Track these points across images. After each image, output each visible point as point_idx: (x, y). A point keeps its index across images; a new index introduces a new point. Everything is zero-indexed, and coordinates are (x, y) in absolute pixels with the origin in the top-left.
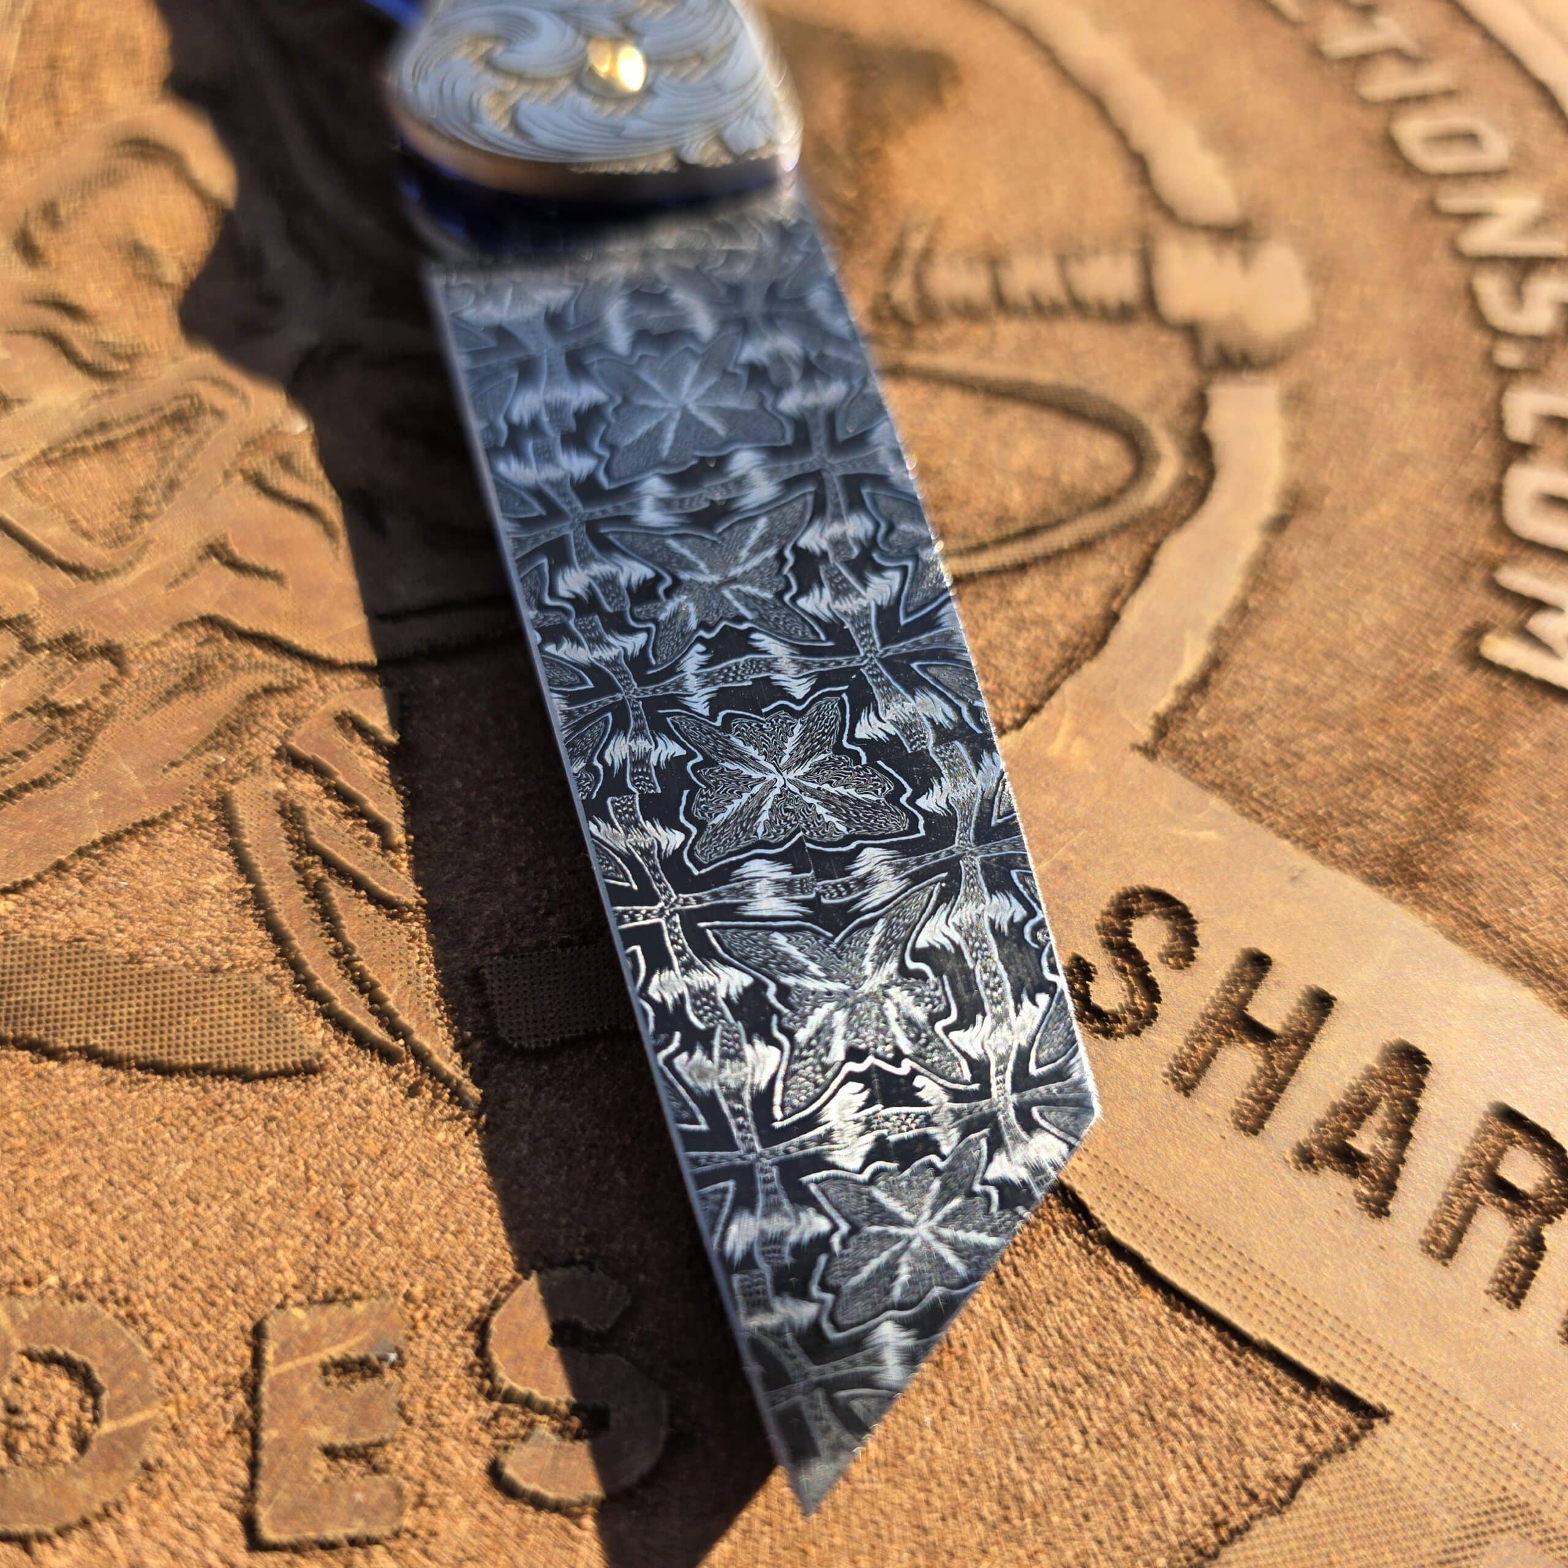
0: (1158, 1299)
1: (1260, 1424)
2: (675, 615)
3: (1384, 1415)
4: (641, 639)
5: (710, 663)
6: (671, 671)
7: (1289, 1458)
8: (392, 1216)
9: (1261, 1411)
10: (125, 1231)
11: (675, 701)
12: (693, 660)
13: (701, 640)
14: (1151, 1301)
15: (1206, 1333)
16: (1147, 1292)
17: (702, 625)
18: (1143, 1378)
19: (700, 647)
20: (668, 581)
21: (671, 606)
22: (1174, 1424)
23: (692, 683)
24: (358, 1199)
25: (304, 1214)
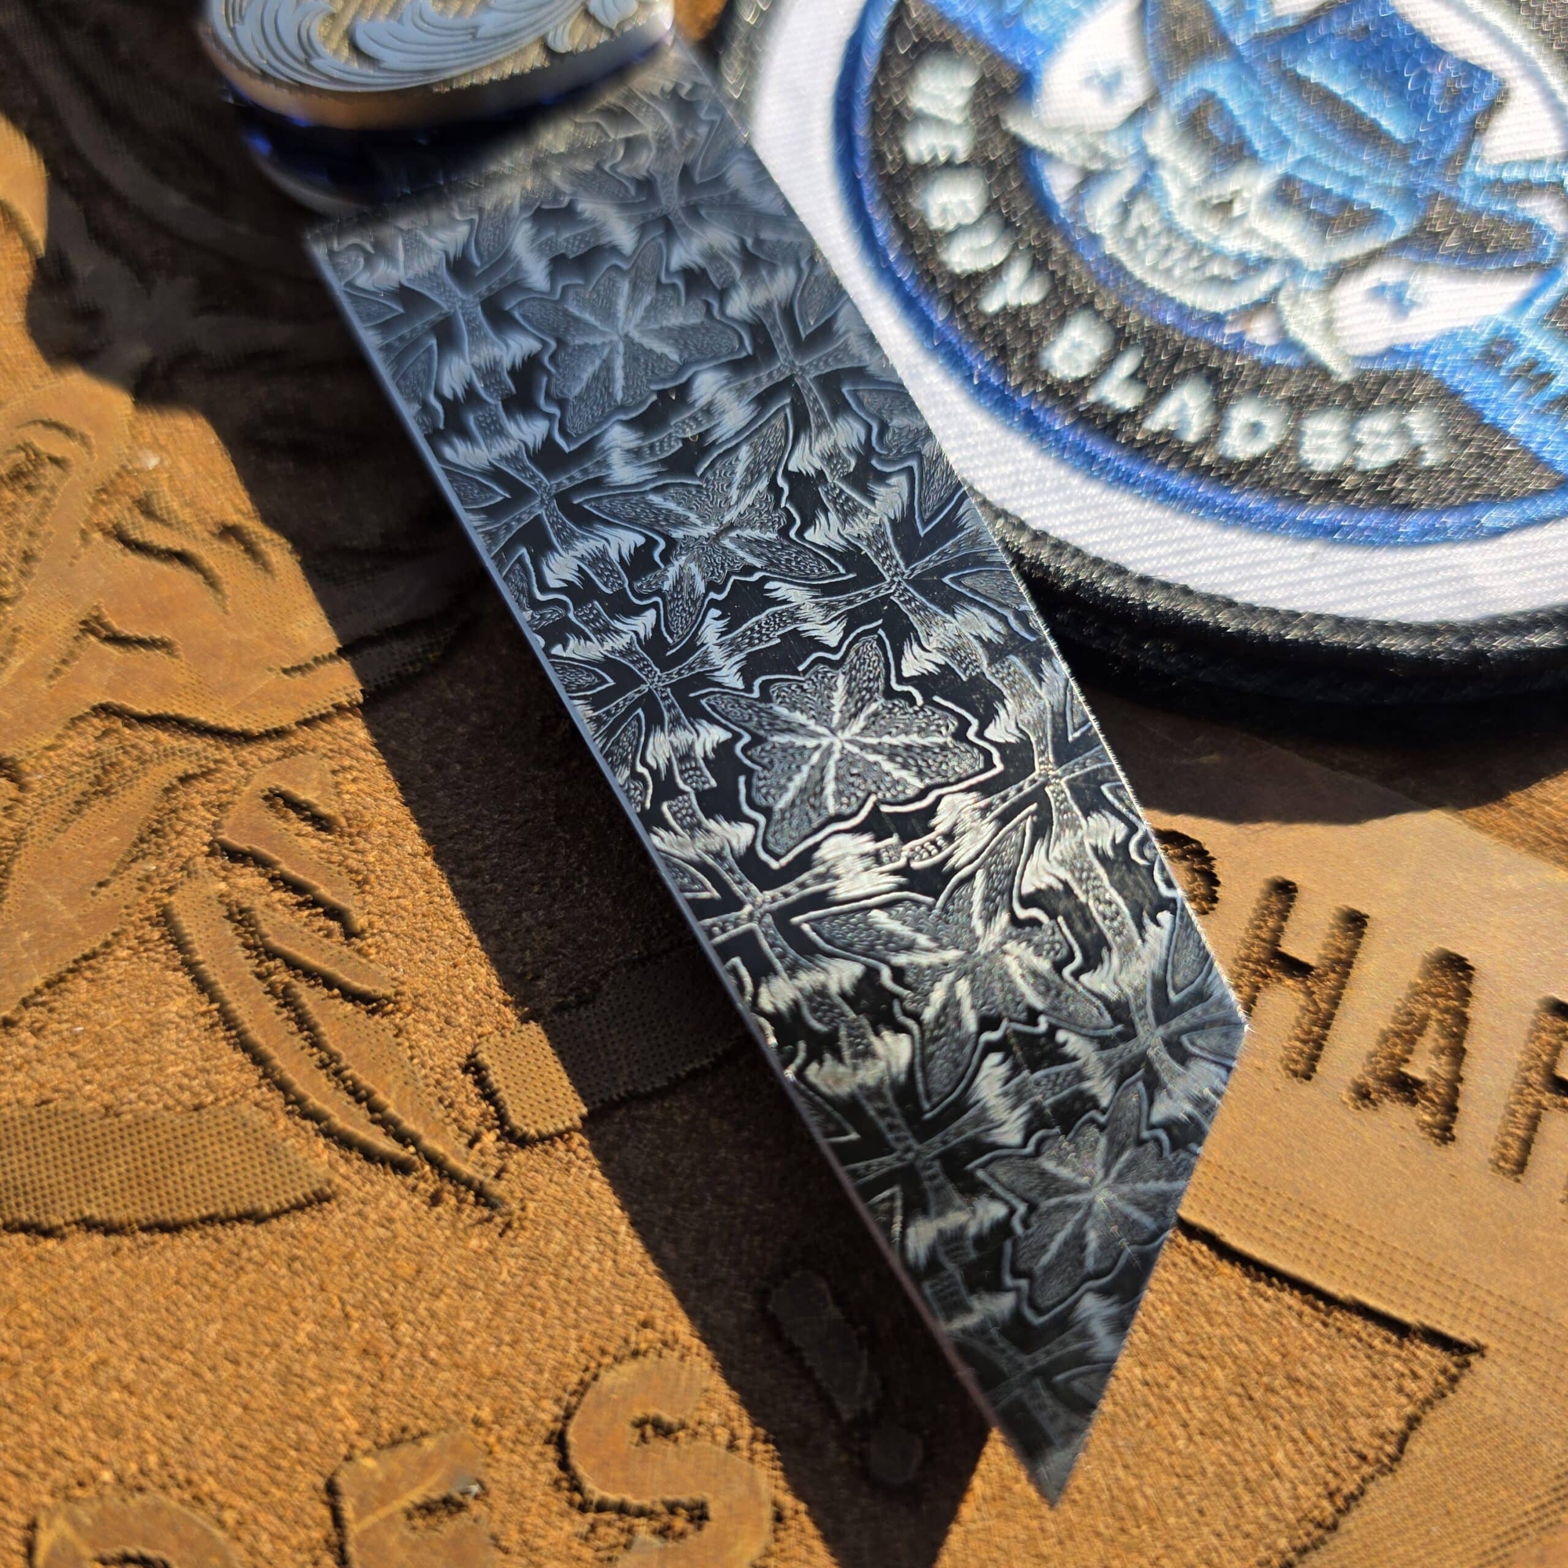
0: (1237, 1272)
1: (1358, 1383)
2: (679, 581)
3: (1479, 1350)
4: (650, 616)
5: (730, 628)
6: (692, 646)
7: (1391, 1411)
8: (442, 1339)
9: (1359, 1368)
10: (169, 1409)
11: (704, 680)
12: (711, 629)
13: (714, 604)
14: (1230, 1275)
15: (1291, 1299)
16: (1225, 1267)
17: (711, 586)
18: (1235, 1358)
19: (715, 612)
20: (662, 545)
21: (672, 572)
22: (1274, 1400)
23: (717, 656)
24: (404, 1328)
25: (351, 1353)
